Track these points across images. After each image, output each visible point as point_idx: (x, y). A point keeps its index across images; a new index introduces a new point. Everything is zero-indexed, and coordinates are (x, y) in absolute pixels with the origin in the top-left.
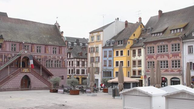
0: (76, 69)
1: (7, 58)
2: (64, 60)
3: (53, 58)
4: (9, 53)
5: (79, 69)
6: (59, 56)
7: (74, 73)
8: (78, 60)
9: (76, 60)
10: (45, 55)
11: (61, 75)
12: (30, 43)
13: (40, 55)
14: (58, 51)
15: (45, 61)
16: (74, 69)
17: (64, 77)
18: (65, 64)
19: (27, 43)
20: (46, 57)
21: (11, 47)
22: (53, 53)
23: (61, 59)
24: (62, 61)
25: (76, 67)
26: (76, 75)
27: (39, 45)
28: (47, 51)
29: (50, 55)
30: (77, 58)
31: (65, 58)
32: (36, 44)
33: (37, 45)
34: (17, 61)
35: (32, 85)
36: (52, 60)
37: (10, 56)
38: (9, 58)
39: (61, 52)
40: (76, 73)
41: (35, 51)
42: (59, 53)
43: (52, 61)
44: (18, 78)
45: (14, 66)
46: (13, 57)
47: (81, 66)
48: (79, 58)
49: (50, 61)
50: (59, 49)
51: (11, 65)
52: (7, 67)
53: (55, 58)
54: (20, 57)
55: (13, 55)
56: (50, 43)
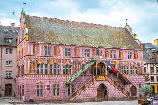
0: (150, 76)
1: (81, 65)
2: (141, 66)
3: (129, 63)
4: (83, 59)
5: (153, 75)
6: (134, 61)
7: (148, 81)
8: (152, 66)
9: (149, 65)
10: (120, 60)
11: (139, 83)
12: (104, 48)
13: (115, 60)
14: (134, 55)
15: (120, 67)
16: (148, 76)
17: (142, 85)
18: (142, 70)
19: (100, 48)
20: (121, 63)
21: (84, 52)
22: (129, 58)
23: (137, 64)
24: (138, 66)
25: (149, 73)
26: (151, 83)
27: (113, 50)
28: (122, 56)
29: (125, 61)
30: (150, 64)
31: (141, 64)
32: (110, 48)
33: (111, 50)
34: (91, 68)
35: (110, 95)
36: (127, 65)
37: (83, 62)
38: (83, 65)
39: (136, 57)
40: (150, 81)
41: (109, 56)
42: (135, 58)
43: (128, 67)
44: (94, 86)
45: (88, 74)
46: (87, 64)
47: (155, 72)
48: (153, 64)
49: (126, 67)
50: (135, 54)
51: (86, 72)
52: (82, 75)
53: (131, 64)
54: (95, 64)
55: (87, 61)
56: (124, 47)
